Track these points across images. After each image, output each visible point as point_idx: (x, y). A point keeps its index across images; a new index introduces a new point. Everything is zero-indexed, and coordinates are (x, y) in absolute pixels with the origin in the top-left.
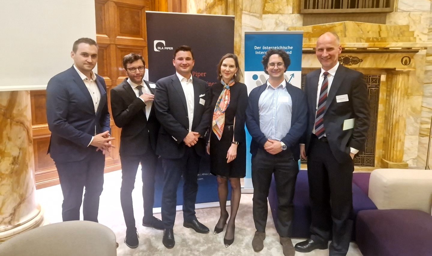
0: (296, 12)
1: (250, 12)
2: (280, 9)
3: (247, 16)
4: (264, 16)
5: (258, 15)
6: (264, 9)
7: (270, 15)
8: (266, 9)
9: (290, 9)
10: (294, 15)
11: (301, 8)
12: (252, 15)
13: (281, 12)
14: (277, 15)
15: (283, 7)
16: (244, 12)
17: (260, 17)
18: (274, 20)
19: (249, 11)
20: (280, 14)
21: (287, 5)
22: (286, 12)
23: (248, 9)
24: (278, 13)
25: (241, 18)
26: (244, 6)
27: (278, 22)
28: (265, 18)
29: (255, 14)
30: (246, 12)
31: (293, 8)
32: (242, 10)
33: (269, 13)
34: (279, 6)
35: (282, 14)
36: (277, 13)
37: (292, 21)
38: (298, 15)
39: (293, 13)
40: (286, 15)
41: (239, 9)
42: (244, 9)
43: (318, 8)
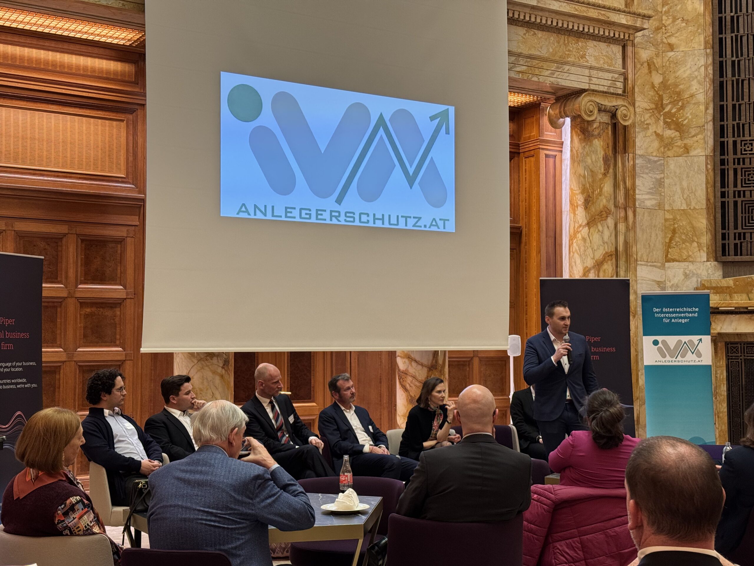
0: (712, 260)
1: (647, 262)
2: (689, 256)
3: (644, 267)
4: (667, 264)
5: (659, 264)
6: (667, 256)
7: (676, 264)
8: (669, 256)
9: (704, 256)
10: (709, 263)
11: (718, 255)
12: (650, 266)
13: (691, 259)
14: (686, 264)
15: (693, 254)
16: (638, 263)
17: (663, 267)
18: (682, 270)
19: (646, 260)
20: (690, 262)
21: (699, 250)
22: (699, 260)
23: (645, 258)
24: (687, 261)
25: (636, 270)
26: (639, 255)
27: (688, 272)
28: (669, 268)
29: (655, 264)
30: (643, 263)
31: (707, 255)
32: (636, 260)
33: (674, 260)
34: (688, 252)
35: (692, 262)
36: (685, 260)
37: (707, 271)
38: (716, 263)
39: (708, 261)
40: (698, 264)
41: (632, 260)
42: (639, 259)
43: (741, 255)
